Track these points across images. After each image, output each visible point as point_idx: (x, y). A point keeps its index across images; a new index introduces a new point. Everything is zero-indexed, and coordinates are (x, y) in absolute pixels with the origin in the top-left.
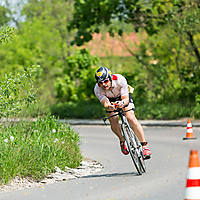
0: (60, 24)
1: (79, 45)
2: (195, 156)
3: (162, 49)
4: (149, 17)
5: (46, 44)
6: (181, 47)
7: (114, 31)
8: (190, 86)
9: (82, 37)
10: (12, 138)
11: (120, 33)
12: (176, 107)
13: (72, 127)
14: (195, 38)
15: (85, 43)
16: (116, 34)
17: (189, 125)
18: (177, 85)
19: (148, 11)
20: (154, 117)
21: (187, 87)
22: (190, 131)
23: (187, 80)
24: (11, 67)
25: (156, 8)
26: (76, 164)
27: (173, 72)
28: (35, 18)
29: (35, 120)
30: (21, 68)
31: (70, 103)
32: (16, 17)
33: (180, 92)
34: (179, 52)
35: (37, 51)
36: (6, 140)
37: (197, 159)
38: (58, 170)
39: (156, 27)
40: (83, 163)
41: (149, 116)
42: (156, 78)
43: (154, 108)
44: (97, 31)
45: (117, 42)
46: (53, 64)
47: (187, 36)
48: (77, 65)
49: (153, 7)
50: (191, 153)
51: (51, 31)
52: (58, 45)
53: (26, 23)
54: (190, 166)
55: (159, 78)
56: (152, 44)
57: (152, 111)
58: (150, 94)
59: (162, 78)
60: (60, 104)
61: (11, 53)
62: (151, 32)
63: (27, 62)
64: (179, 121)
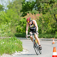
0: (18, 11)
1: (23, 17)
2: (55, 49)
3: (46, 19)
4: (43, 9)
5: (14, 16)
6: (52, 18)
7: (33, 13)
8: (54, 29)
9: (24, 14)
10: (3, 42)
11: (35, 14)
12: (50, 35)
13: (21, 40)
14: (56, 15)
15: (25, 16)
16: (34, 14)
17: (54, 40)
18: (50, 29)
19: (43, 7)
20: (44, 38)
21: (53, 29)
22: (54, 42)
23: (53, 27)
24: (3, 22)
25: (45, 7)
26: (21, 50)
27: (50, 25)
28: (11, 9)
29: (10, 38)
30: (6, 23)
31: (20, 33)
32: (5, 8)
33: (51, 31)
34: (51, 19)
35: (11, 18)
36: (2, 43)
37: (56, 50)
38: (16, 52)
39: (45, 12)
40: (23, 50)
41: (42, 37)
42: (44, 27)
43: (44, 35)
44: (28, 13)
45: (34, 16)
46: (16, 22)
47: (54, 15)
48: (22, 22)
49: (44, 6)
50: (54, 48)
51: (15, 12)
52: (17, 16)
53: (8, 10)
54: (53, 52)
55: (45, 27)
56: (44, 17)
57: (43, 36)
58: (43, 31)
59: (46, 27)
60: (17, 33)
61: (4, 18)
62: (44, 14)
63: (8, 21)
64: (51, 39)
